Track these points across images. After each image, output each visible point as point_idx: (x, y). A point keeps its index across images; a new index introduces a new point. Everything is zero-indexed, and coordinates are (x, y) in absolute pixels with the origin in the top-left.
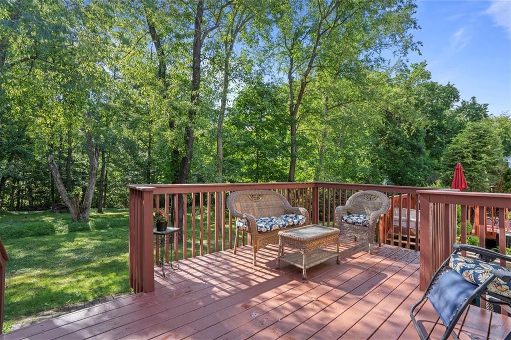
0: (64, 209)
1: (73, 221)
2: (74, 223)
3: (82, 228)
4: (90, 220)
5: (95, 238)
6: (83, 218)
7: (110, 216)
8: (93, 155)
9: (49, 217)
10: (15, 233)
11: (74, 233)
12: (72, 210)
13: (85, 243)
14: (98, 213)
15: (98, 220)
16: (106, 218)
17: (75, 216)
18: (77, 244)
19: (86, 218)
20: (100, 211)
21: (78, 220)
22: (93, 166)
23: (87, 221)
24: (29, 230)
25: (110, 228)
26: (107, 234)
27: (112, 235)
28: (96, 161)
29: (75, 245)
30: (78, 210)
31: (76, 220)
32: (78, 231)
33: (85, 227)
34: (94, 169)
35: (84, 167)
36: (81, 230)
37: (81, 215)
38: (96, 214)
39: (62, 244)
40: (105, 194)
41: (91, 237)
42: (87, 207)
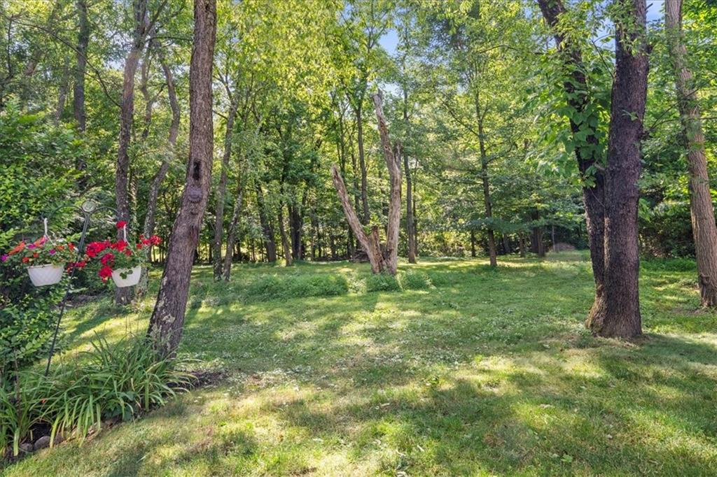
0: (363, 257)
1: (374, 273)
2: (375, 276)
3: (387, 285)
4: (398, 272)
5: (409, 305)
6: (388, 267)
7: (428, 267)
8: (392, 158)
9: (347, 267)
10: (297, 289)
11: (374, 293)
12: (371, 256)
13: (393, 316)
14: (410, 262)
15: (411, 272)
16: (421, 269)
17: (375, 265)
18: (380, 317)
19: (391, 267)
20: (412, 261)
21: (380, 271)
22: (394, 177)
23: (394, 274)
24: (315, 285)
25: (433, 288)
26: (428, 298)
27: (439, 302)
28: (397, 169)
29: (376, 319)
30: (378, 254)
31: (378, 271)
32: (382, 290)
33: (392, 282)
34: (396, 183)
35: (384, 195)
36: (386, 289)
37: (384, 263)
38: (406, 265)
39: (355, 314)
40: (416, 238)
41: (404, 303)
42: (392, 248)
